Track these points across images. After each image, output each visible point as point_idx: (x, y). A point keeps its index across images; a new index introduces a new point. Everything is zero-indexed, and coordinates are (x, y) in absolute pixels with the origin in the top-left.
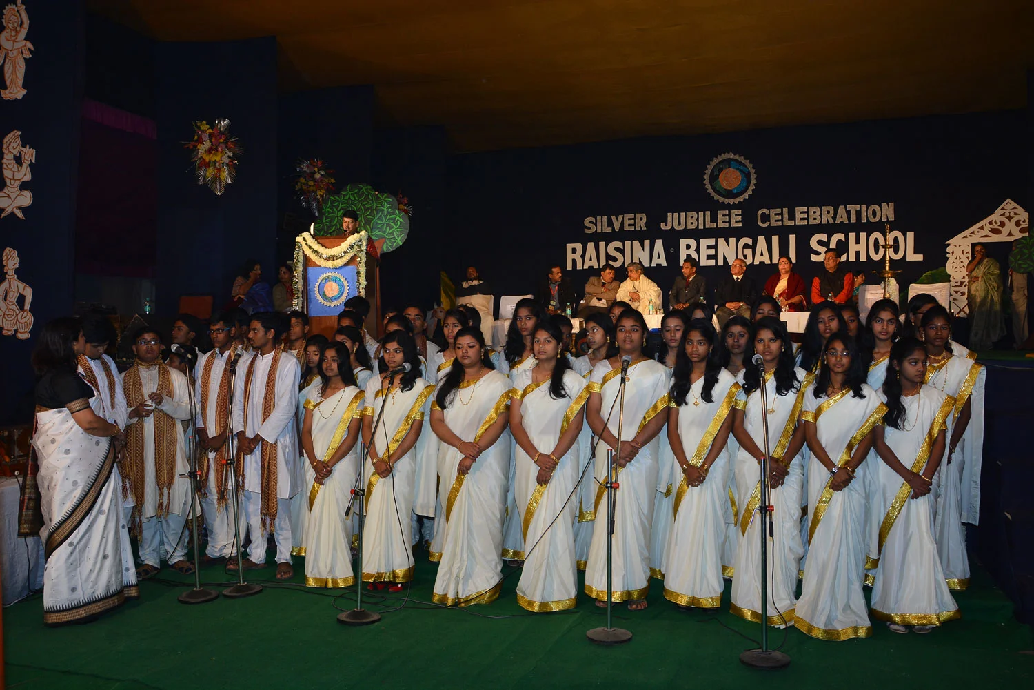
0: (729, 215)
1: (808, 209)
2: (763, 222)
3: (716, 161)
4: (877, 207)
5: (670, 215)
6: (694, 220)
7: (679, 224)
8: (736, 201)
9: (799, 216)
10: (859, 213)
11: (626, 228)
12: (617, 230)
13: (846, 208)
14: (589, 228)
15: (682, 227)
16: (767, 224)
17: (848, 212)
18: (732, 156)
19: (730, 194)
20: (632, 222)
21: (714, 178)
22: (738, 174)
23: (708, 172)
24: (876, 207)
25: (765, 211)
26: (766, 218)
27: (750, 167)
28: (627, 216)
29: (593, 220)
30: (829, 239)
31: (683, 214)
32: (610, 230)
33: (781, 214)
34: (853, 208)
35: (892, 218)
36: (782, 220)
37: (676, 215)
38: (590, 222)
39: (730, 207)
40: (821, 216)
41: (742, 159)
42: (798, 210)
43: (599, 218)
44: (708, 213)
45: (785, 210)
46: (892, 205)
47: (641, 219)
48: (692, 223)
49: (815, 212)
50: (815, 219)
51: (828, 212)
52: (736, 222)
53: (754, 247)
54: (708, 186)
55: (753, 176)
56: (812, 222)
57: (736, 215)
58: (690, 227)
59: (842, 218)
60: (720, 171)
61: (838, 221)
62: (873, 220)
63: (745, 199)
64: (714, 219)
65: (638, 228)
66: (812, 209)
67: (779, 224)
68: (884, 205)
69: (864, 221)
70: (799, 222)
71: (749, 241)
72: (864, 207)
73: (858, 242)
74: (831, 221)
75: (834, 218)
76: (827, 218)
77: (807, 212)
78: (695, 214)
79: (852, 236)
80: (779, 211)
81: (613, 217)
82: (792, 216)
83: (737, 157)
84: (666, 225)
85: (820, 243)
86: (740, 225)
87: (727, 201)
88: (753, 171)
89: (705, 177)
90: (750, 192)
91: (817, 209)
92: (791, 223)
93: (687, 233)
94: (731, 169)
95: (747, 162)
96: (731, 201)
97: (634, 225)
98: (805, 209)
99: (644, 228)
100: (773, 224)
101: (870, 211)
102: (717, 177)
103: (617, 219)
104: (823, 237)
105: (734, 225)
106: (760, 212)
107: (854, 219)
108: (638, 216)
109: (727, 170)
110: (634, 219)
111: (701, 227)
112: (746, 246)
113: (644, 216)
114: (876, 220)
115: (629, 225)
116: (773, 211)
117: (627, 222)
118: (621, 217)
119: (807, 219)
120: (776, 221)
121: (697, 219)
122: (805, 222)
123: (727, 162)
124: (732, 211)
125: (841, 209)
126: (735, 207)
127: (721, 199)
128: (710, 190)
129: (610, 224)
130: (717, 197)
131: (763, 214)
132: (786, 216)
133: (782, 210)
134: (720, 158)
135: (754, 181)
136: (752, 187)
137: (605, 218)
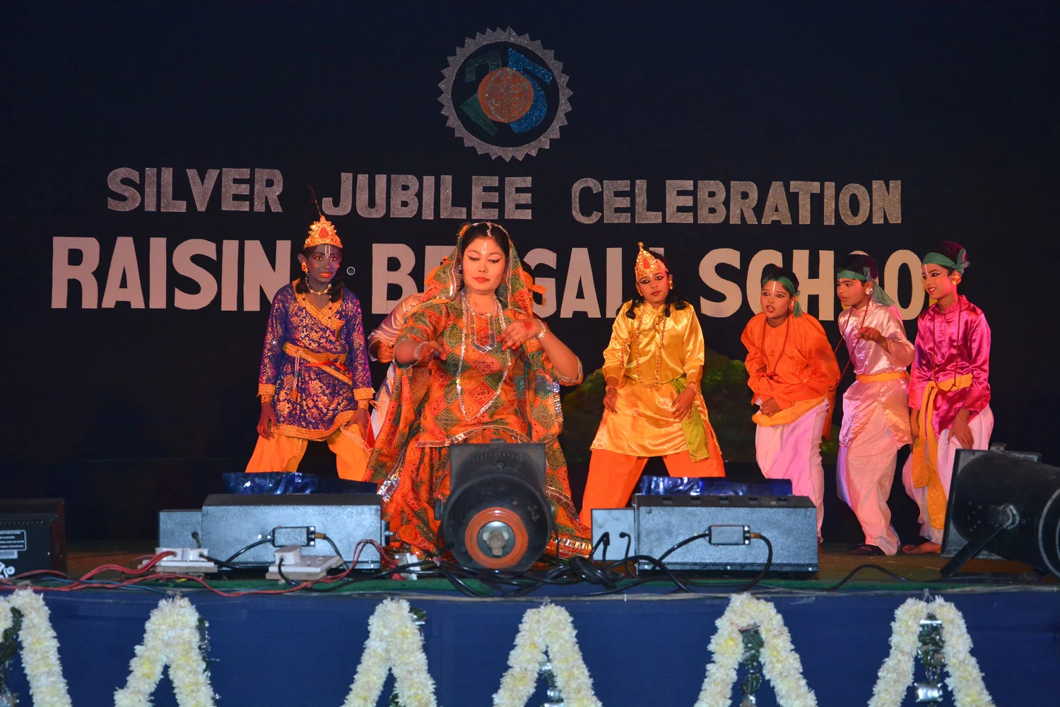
0: (501, 189)
1: (695, 186)
2: (586, 212)
3: (471, 46)
4: (863, 189)
5: (346, 178)
6: (410, 196)
7: (372, 203)
8: (520, 153)
9: (673, 201)
10: (817, 200)
11: (228, 205)
12: (201, 207)
13: (787, 187)
14: (123, 198)
15: (379, 213)
16: (594, 218)
17: (793, 199)
18: (510, 36)
19: (505, 135)
20: (244, 189)
21: (464, 91)
22: (527, 84)
23: (450, 74)
24: (858, 189)
25: (592, 183)
26: (592, 202)
27: (556, 66)
28: (231, 173)
29: (135, 175)
30: (745, 261)
31: (381, 180)
32: (181, 206)
33: (631, 194)
34: (805, 189)
35: (896, 218)
36: (631, 210)
37: (363, 179)
38: (126, 181)
39: (504, 169)
40: (727, 203)
41: (536, 46)
42: (672, 186)
43: (150, 172)
44: (447, 180)
45: (641, 185)
46: (896, 185)
47: (270, 183)
48: (405, 204)
49: (712, 194)
50: (712, 211)
51: (745, 195)
52: (519, 206)
53: (560, 274)
54: (449, 111)
55: (565, 94)
56: (705, 218)
57: (519, 190)
58: (398, 212)
59: (777, 211)
60: (482, 72)
61: (767, 220)
62: (851, 221)
63: (541, 150)
64: (462, 197)
65: (259, 207)
66: (706, 186)
67: (625, 218)
68: (877, 185)
69: (829, 220)
70: (673, 217)
71: (547, 257)
72: (830, 187)
73: (814, 273)
74: (751, 219)
75: (759, 210)
76: (741, 211)
77: (693, 194)
78: (412, 180)
79: (801, 258)
80: (623, 185)
81: (192, 173)
82: (657, 202)
83: (524, 41)
84: (336, 203)
85: (723, 270)
86: (527, 215)
87: (496, 151)
88: (563, 80)
89: (442, 85)
90: (554, 132)
91: (717, 186)
92: (654, 218)
93: (391, 230)
94: (510, 71)
95: (548, 56)
96: (507, 154)
97: (250, 198)
98: (688, 185)
99: (276, 208)
100: (611, 218)
101: (845, 199)
102: (473, 88)
103: (202, 179)
104: (731, 257)
105: (512, 213)
106: (577, 187)
107: (805, 217)
108: (262, 174)
109: (499, 73)
110: (251, 182)
111: (428, 214)
112: (542, 271)
113: (277, 176)
114: (859, 220)
115: (237, 197)
116: (610, 186)
117: (230, 189)
118: (213, 174)
119: (694, 209)
120: (618, 210)
121: (419, 195)
122: (688, 218)
123: (501, 52)
124: (507, 179)
125: (777, 189)
126: (515, 168)
127: (482, 148)
128: (453, 121)
129: (182, 191)
130: (470, 141)
131: (586, 191)
132: (641, 199)
133: (633, 186)
134: (483, 39)
135: (564, 107)
136: (560, 121)
137: (168, 174)
